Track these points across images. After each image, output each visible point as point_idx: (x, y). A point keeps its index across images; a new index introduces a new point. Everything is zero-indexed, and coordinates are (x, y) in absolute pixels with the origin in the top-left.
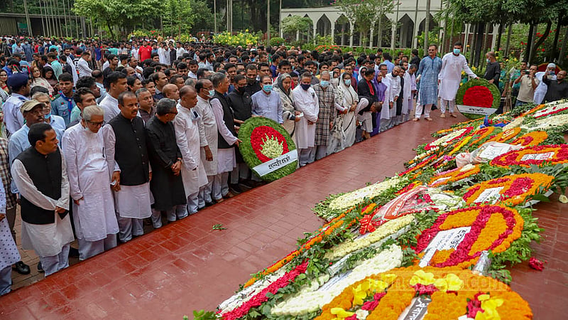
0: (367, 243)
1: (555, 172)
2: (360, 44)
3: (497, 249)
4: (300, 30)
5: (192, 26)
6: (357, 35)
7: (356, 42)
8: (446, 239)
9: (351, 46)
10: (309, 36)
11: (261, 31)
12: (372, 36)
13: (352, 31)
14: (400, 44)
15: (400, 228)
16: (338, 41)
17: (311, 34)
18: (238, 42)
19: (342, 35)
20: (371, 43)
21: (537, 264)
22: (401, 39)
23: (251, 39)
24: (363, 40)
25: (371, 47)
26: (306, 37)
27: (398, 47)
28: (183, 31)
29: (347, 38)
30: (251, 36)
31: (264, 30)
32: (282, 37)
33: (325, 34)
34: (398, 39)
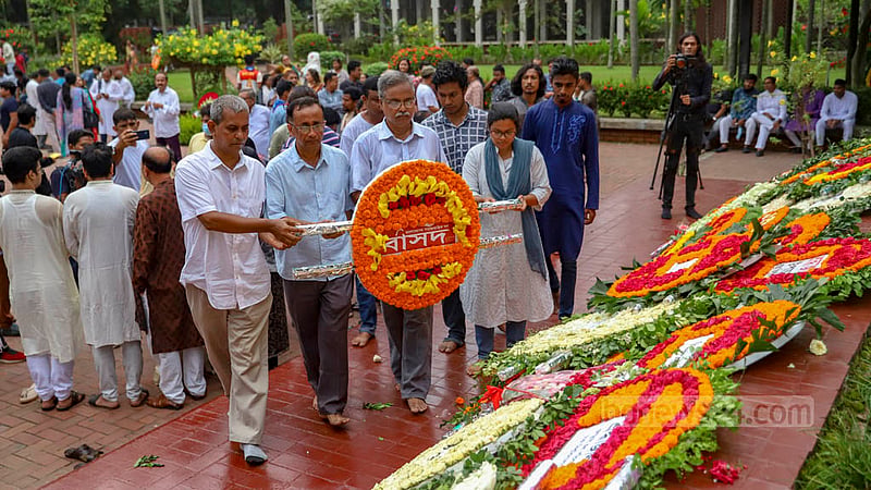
0: (439, 467)
1: (805, 296)
2: (499, 36)
3: (651, 452)
4: (362, 15)
5: (106, 15)
6: (489, 18)
7: (489, 32)
8: (584, 444)
9: (478, 42)
10: (382, 25)
11: (272, 20)
12: (523, 19)
13: (478, 10)
14: (588, 31)
15: (504, 432)
16: (448, 33)
17: (388, 22)
18: (215, 52)
19: (457, 18)
20: (522, 35)
21: (724, 472)
22: (589, 20)
23: (246, 42)
24: (504, 28)
25: (522, 42)
26: (376, 29)
27: (583, 37)
28: (84, 28)
29: (468, 26)
30: (243, 34)
31: (280, 19)
32: (321, 31)
33: (419, 20)
34: (581, 21)
